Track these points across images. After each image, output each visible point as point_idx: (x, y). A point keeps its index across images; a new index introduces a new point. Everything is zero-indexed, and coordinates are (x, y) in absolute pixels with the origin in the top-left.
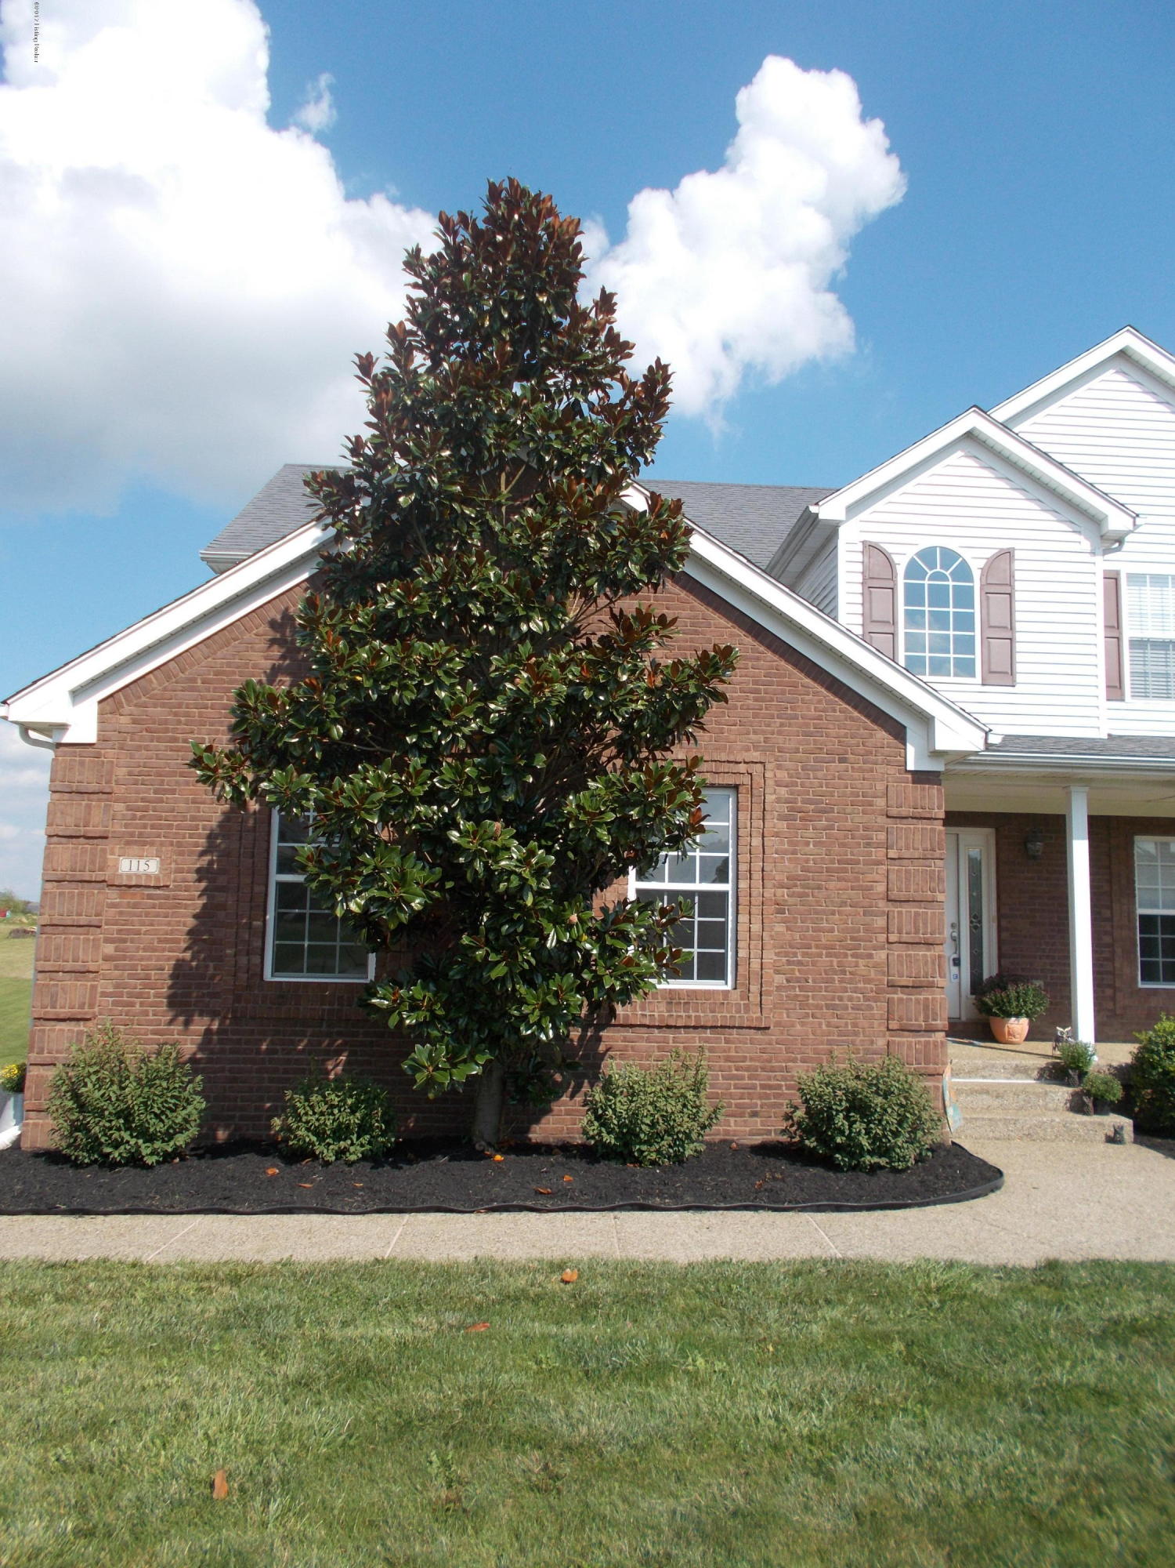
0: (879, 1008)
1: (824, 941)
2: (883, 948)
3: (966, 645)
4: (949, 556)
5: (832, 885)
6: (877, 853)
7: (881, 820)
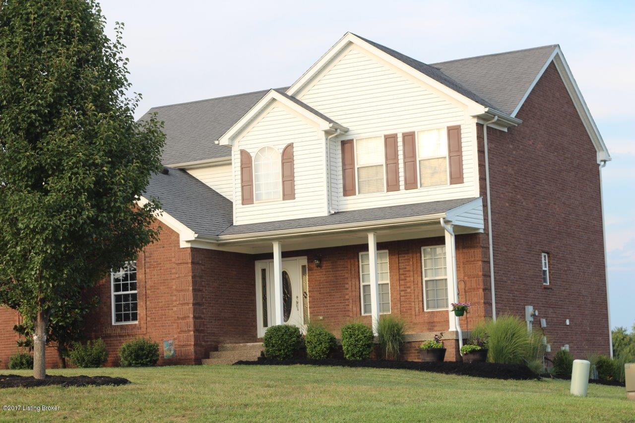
0: (175, 325)
1: (160, 306)
2: (176, 306)
3: (276, 185)
4: (271, 150)
5: (161, 288)
6: (173, 276)
7: (174, 265)
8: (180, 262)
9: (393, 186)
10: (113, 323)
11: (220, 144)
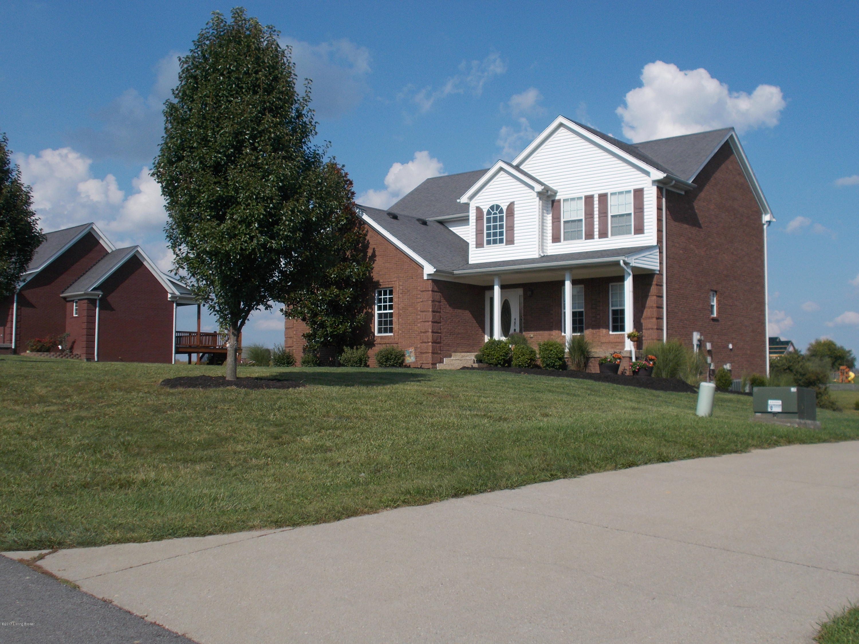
0: (419, 338)
1: (408, 322)
2: (419, 323)
3: (501, 234)
4: (498, 206)
5: (410, 309)
6: (418, 300)
7: (419, 292)
8: (424, 289)
9: (590, 236)
10: (376, 334)
11: (461, 202)
